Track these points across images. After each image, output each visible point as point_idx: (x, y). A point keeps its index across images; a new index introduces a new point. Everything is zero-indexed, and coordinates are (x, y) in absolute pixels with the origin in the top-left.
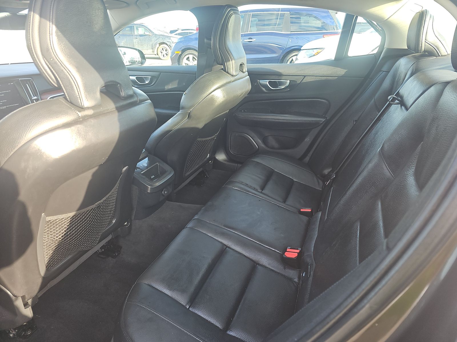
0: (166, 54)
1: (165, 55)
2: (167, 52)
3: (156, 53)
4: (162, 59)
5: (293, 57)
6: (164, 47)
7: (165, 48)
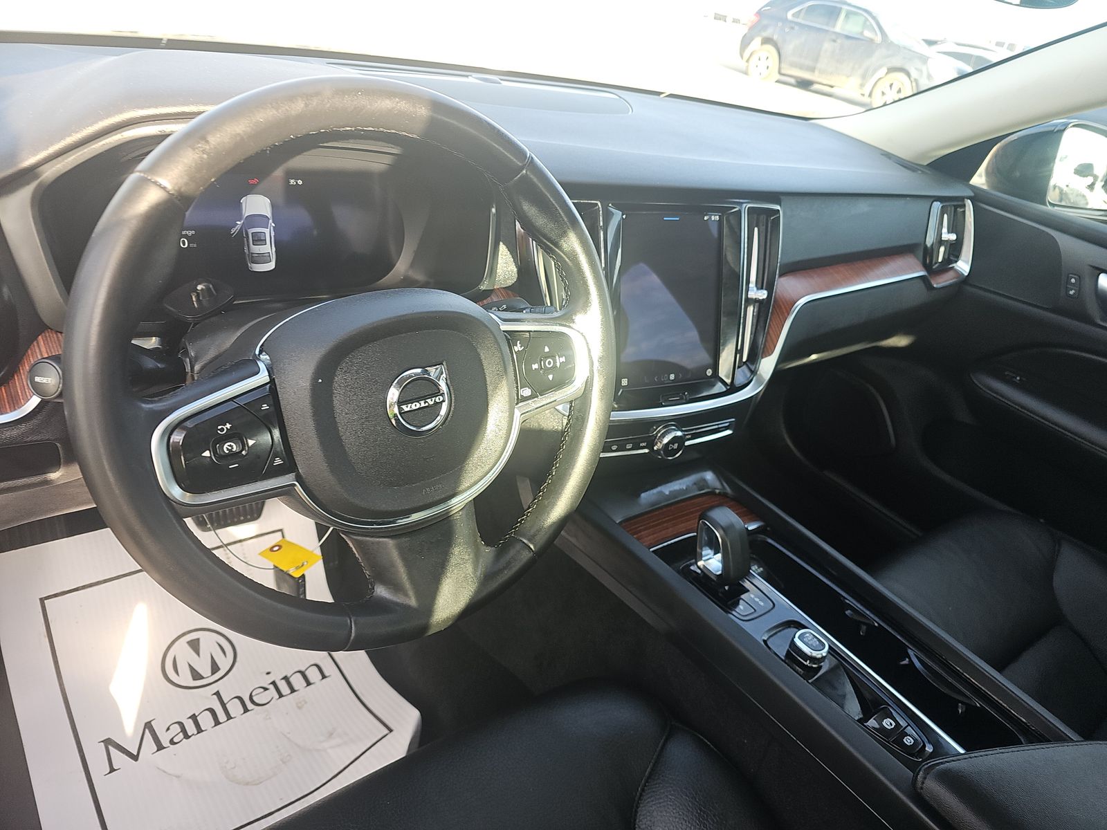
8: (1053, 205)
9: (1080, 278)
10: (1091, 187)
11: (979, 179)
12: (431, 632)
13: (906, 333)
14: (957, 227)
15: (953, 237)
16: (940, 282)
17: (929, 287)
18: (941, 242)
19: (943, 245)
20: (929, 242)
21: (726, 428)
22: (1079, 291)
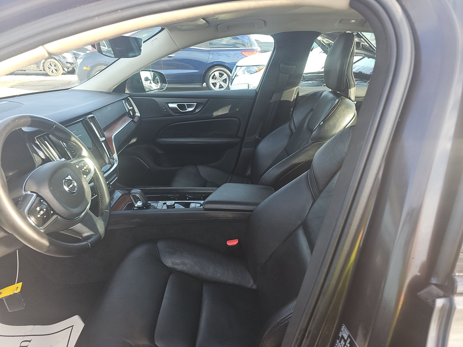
0: (55, 69)
1: (54, 71)
2: (56, 67)
3: (42, 68)
4: (50, 76)
5: (214, 73)
6: (52, 62)
7: (54, 63)
8: (148, 91)
9: (165, 107)
10: (150, 83)
11: (127, 92)
12: (103, 237)
13: (134, 138)
14: (131, 105)
15: (132, 108)
16: (136, 119)
17: (135, 122)
18: (130, 110)
19: (130, 111)
20: (127, 110)
21: (116, 177)
22: (166, 110)
